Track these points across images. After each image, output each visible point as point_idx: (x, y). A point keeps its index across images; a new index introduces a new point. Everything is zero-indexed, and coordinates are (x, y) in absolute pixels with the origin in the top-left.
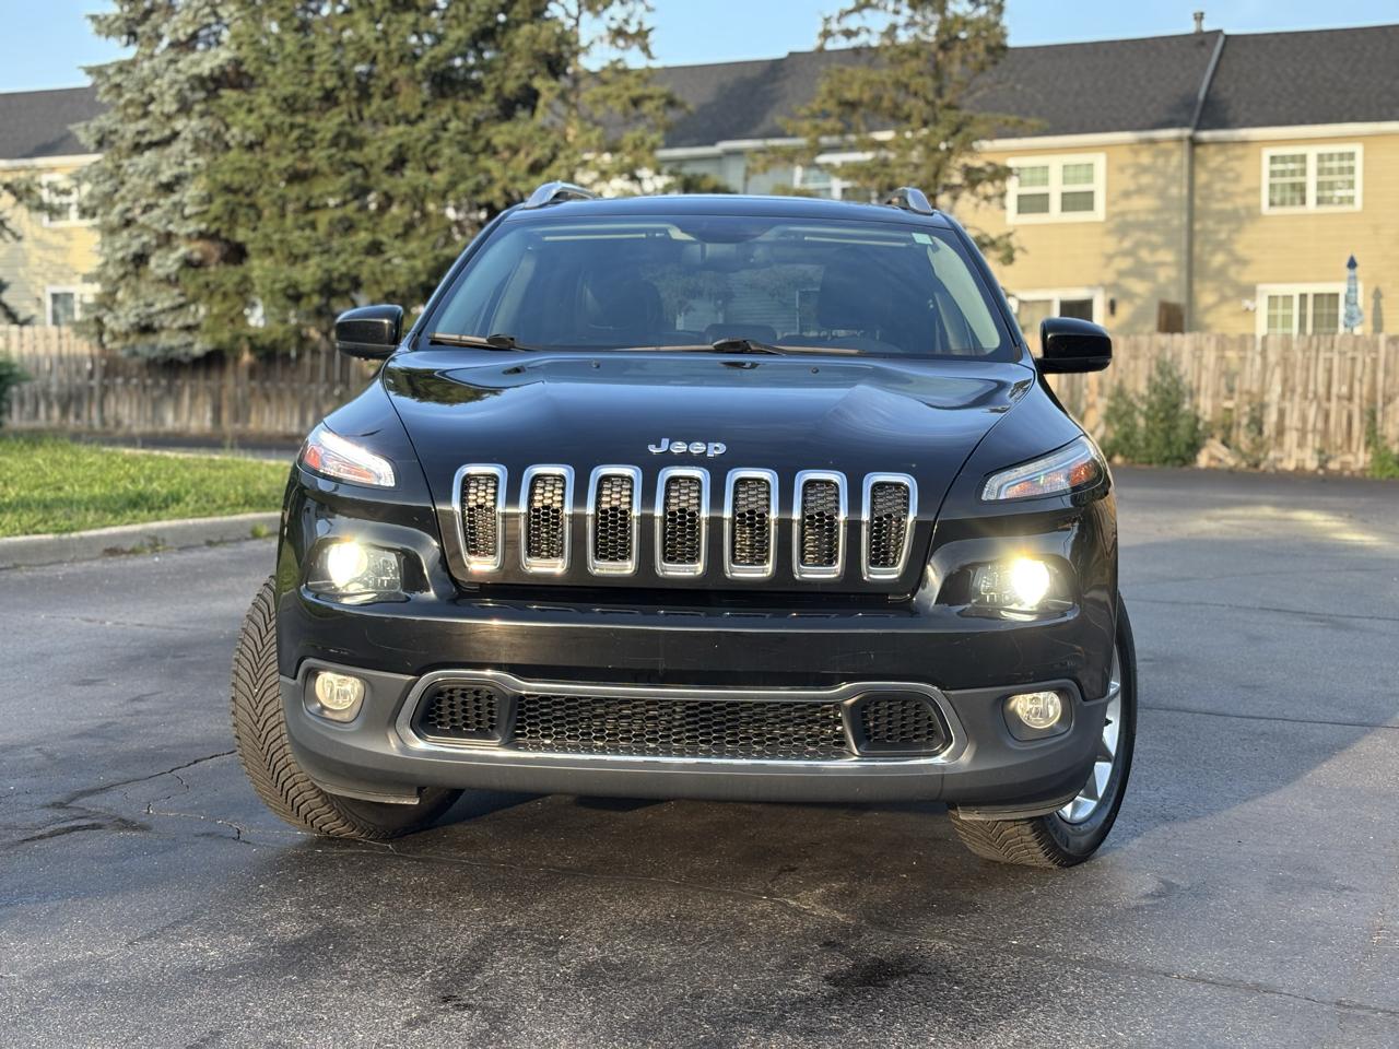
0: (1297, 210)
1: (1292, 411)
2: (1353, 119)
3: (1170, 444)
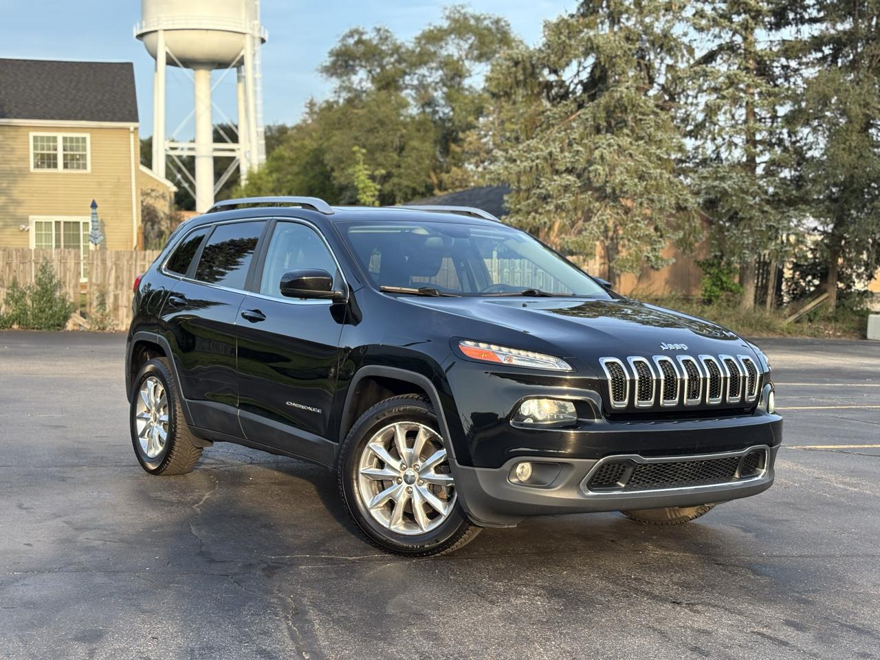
0: (52, 170)
1: (123, 297)
2: (83, 119)
3: (52, 316)
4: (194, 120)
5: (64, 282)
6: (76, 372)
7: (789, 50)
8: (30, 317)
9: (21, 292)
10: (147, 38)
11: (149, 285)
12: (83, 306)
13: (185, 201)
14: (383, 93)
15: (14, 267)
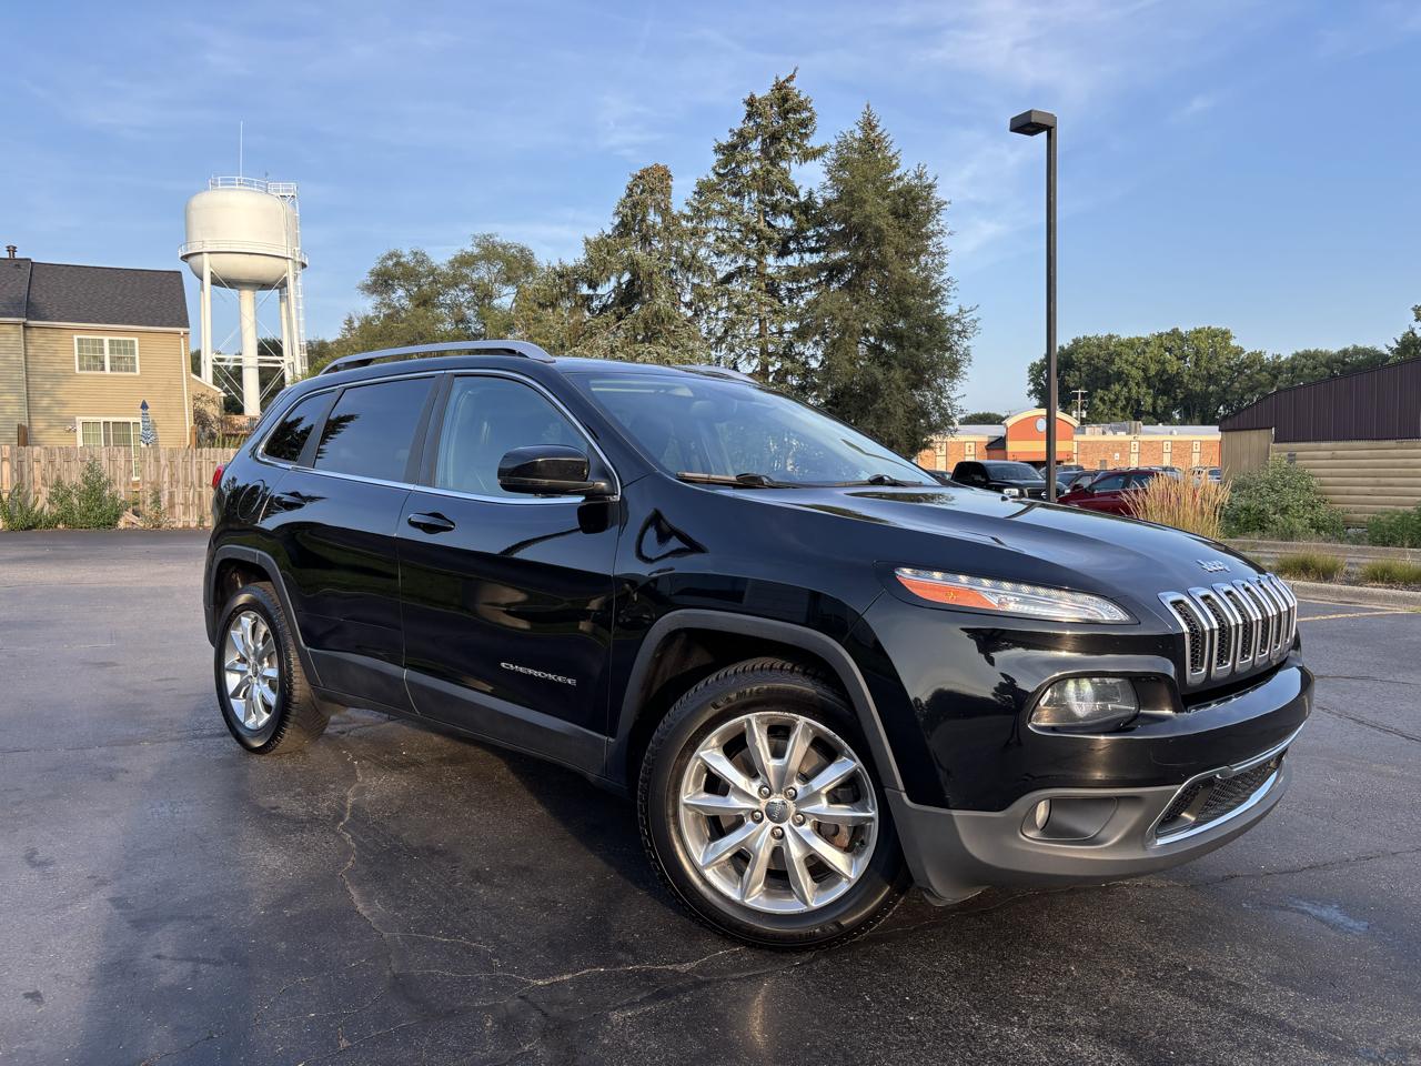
0: (98, 373)
1: (178, 493)
2: (130, 323)
3: (102, 515)
4: (240, 335)
5: (114, 481)
6: (129, 579)
7: (795, 275)
8: (77, 516)
9: (66, 491)
10: (191, 260)
11: (234, 479)
12: (136, 504)
13: (234, 406)
14: (421, 310)
15: (57, 466)
